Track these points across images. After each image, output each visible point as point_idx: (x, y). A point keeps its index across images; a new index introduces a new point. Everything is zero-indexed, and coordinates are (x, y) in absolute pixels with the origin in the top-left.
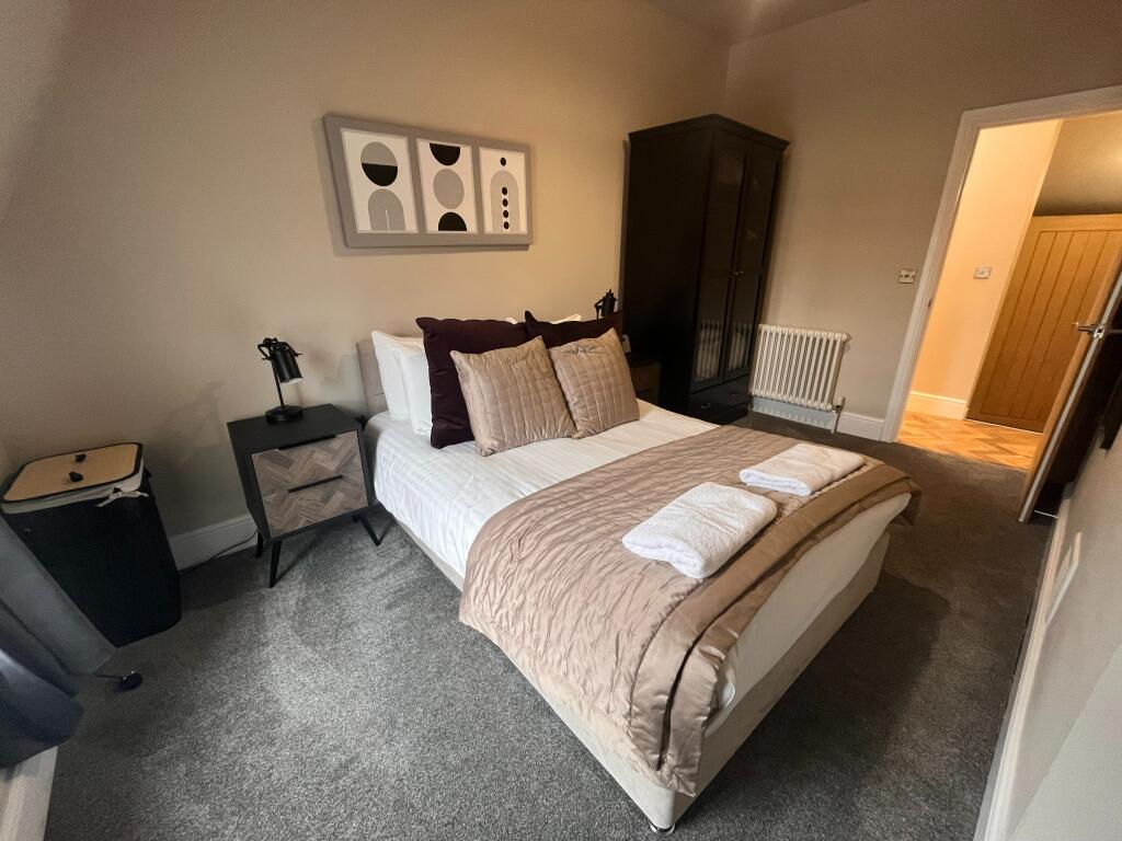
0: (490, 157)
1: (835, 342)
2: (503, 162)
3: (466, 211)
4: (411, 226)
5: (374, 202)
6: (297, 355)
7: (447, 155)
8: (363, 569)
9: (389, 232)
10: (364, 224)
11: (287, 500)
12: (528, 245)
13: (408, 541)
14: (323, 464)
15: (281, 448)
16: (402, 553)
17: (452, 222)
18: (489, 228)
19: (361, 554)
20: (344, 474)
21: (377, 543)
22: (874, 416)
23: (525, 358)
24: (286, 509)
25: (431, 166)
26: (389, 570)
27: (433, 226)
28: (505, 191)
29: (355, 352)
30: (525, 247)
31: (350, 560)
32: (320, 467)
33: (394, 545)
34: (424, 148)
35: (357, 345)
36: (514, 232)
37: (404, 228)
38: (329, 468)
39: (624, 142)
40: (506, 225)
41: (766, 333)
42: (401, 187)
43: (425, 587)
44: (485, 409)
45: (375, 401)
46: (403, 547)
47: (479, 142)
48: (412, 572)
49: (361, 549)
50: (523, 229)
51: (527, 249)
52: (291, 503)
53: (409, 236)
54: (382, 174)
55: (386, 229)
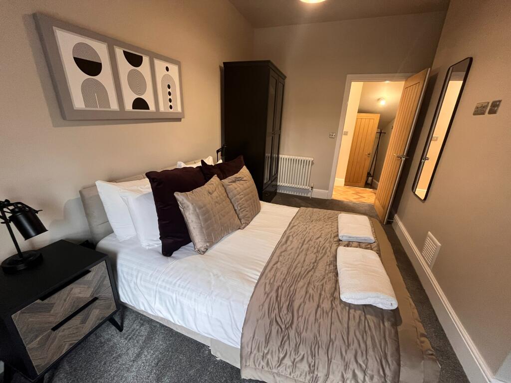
0: (160, 65)
1: (309, 161)
2: (167, 69)
3: (148, 98)
4: (114, 106)
5: (85, 87)
6: (37, 212)
7: (135, 60)
8: (120, 356)
9: (99, 109)
10: (79, 102)
11: (52, 336)
12: (181, 119)
13: (144, 320)
14: (81, 295)
15: (43, 299)
16: (144, 331)
17: (140, 104)
18: (162, 109)
19: (111, 344)
20: (97, 296)
21: (120, 328)
22: (324, 189)
23: (216, 190)
24: (51, 344)
25: (125, 67)
26: (142, 348)
27: (129, 106)
28: (169, 87)
29: (79, 196)
30: (179, 120)
31: (104, 353)
32: (78, 298)
33: (135, 325)
34: (119, 53)
35: (80, 192)
36: (175, 111)
37: (110, 108)
38: (85, 296)
39: (220, 67)
40: (171, 107)
41: (281, 158)
42: (105, 77)
43: (176, 350)
44: (201, 226)
45: (99, 229)
46: (142, 325)
47: (153, 56)
48: (159, 342)
49: (109, 340)
50: (179, 110)
51: (181, 121)
52: (55, 337)
53: (114, 112)
54: (91, 67)
55: (97, 107)
